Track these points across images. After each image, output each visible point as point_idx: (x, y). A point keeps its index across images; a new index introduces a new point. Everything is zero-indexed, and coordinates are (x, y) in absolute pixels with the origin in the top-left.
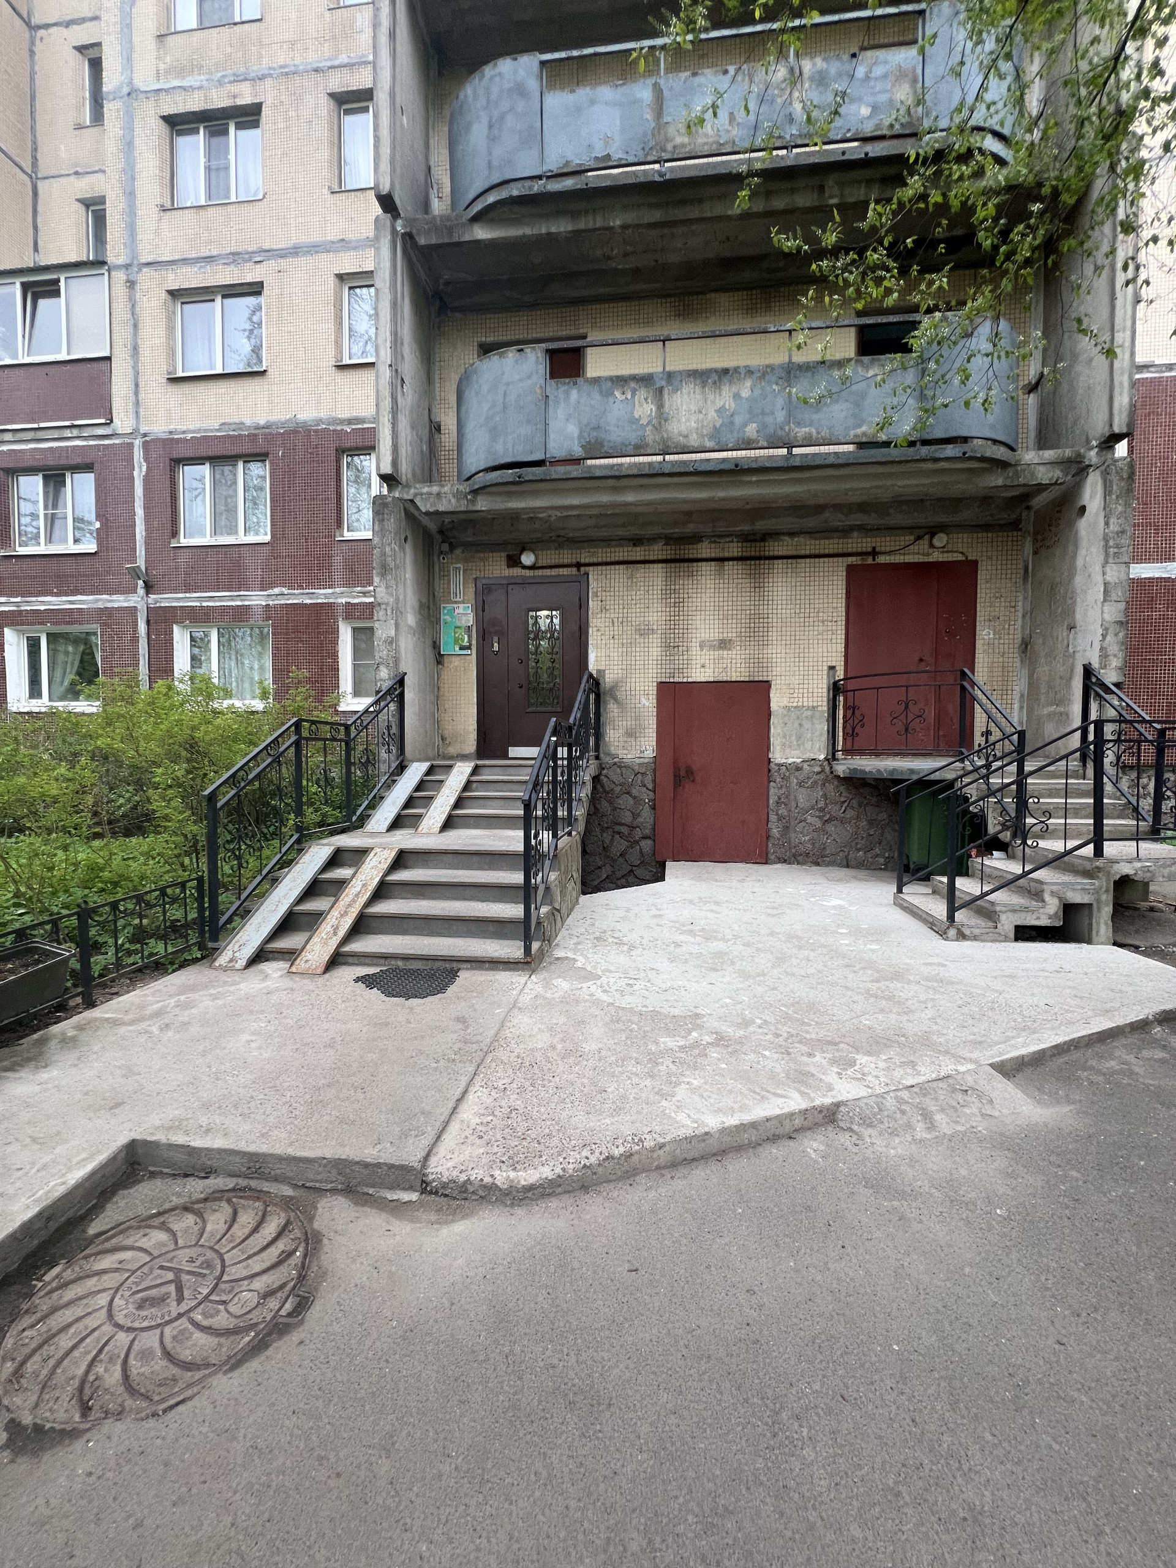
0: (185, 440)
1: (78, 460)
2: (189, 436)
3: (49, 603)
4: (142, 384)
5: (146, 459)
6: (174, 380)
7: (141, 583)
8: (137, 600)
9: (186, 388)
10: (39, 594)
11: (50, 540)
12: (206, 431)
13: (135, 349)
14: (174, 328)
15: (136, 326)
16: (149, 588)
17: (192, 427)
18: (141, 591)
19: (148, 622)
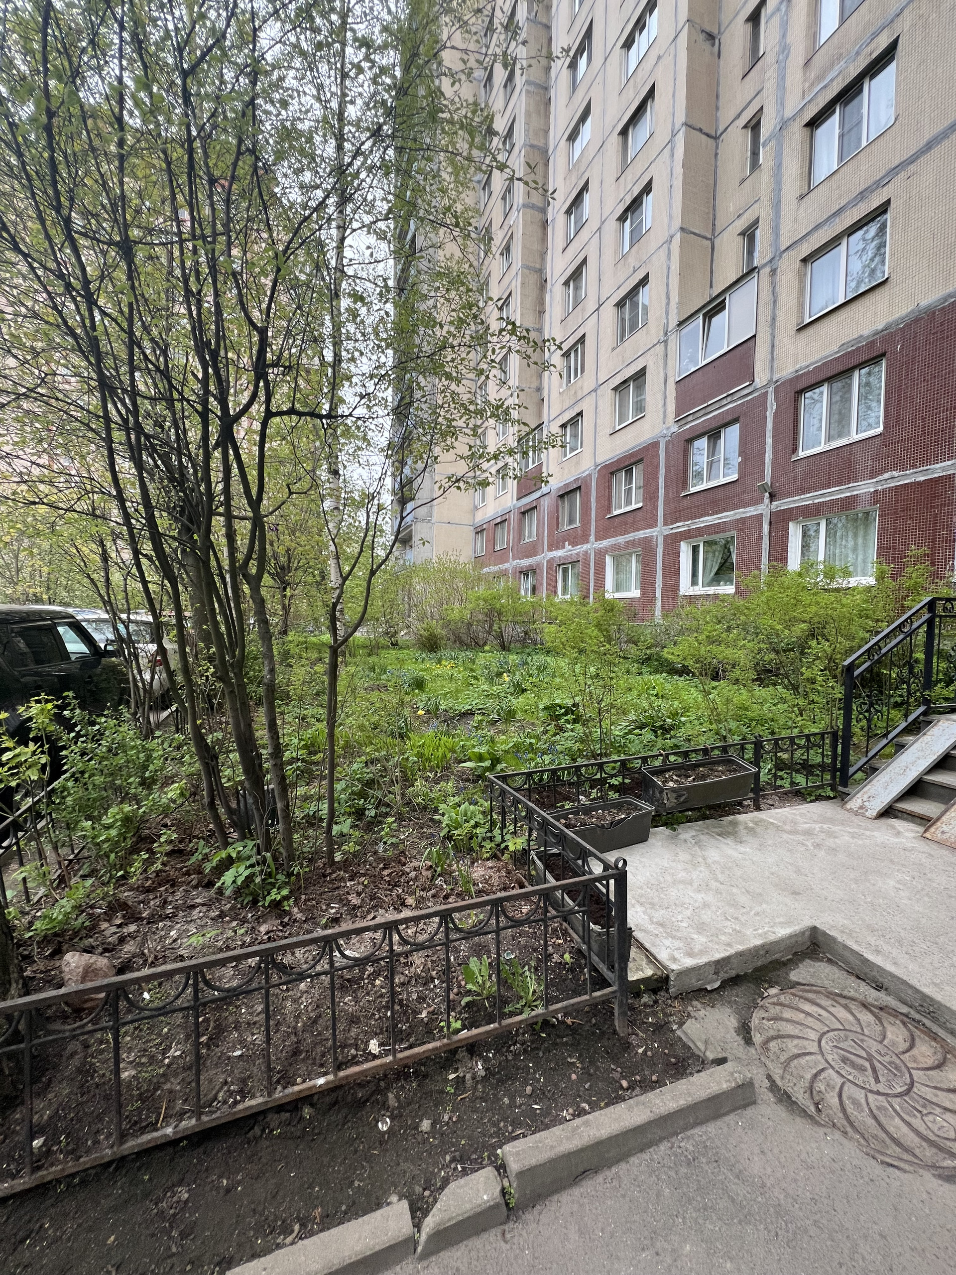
0: (809, 372)
1: (730, 418)
2: (811, 368)
3: (707, 521)
4: (776, 343)
5: (776, 400)
6: (802, 329)
7: (767, 495)
8: (764, 508)
9: (811, 330)
10: (702, 516)
11: (709, 479)
12: (826, 357)
13: (774, 319)
14: (804, 287)
15: (775, 302)
16: (772, 497)
17: (813, 360)
18: (767, 501)
19: (770, 523)
